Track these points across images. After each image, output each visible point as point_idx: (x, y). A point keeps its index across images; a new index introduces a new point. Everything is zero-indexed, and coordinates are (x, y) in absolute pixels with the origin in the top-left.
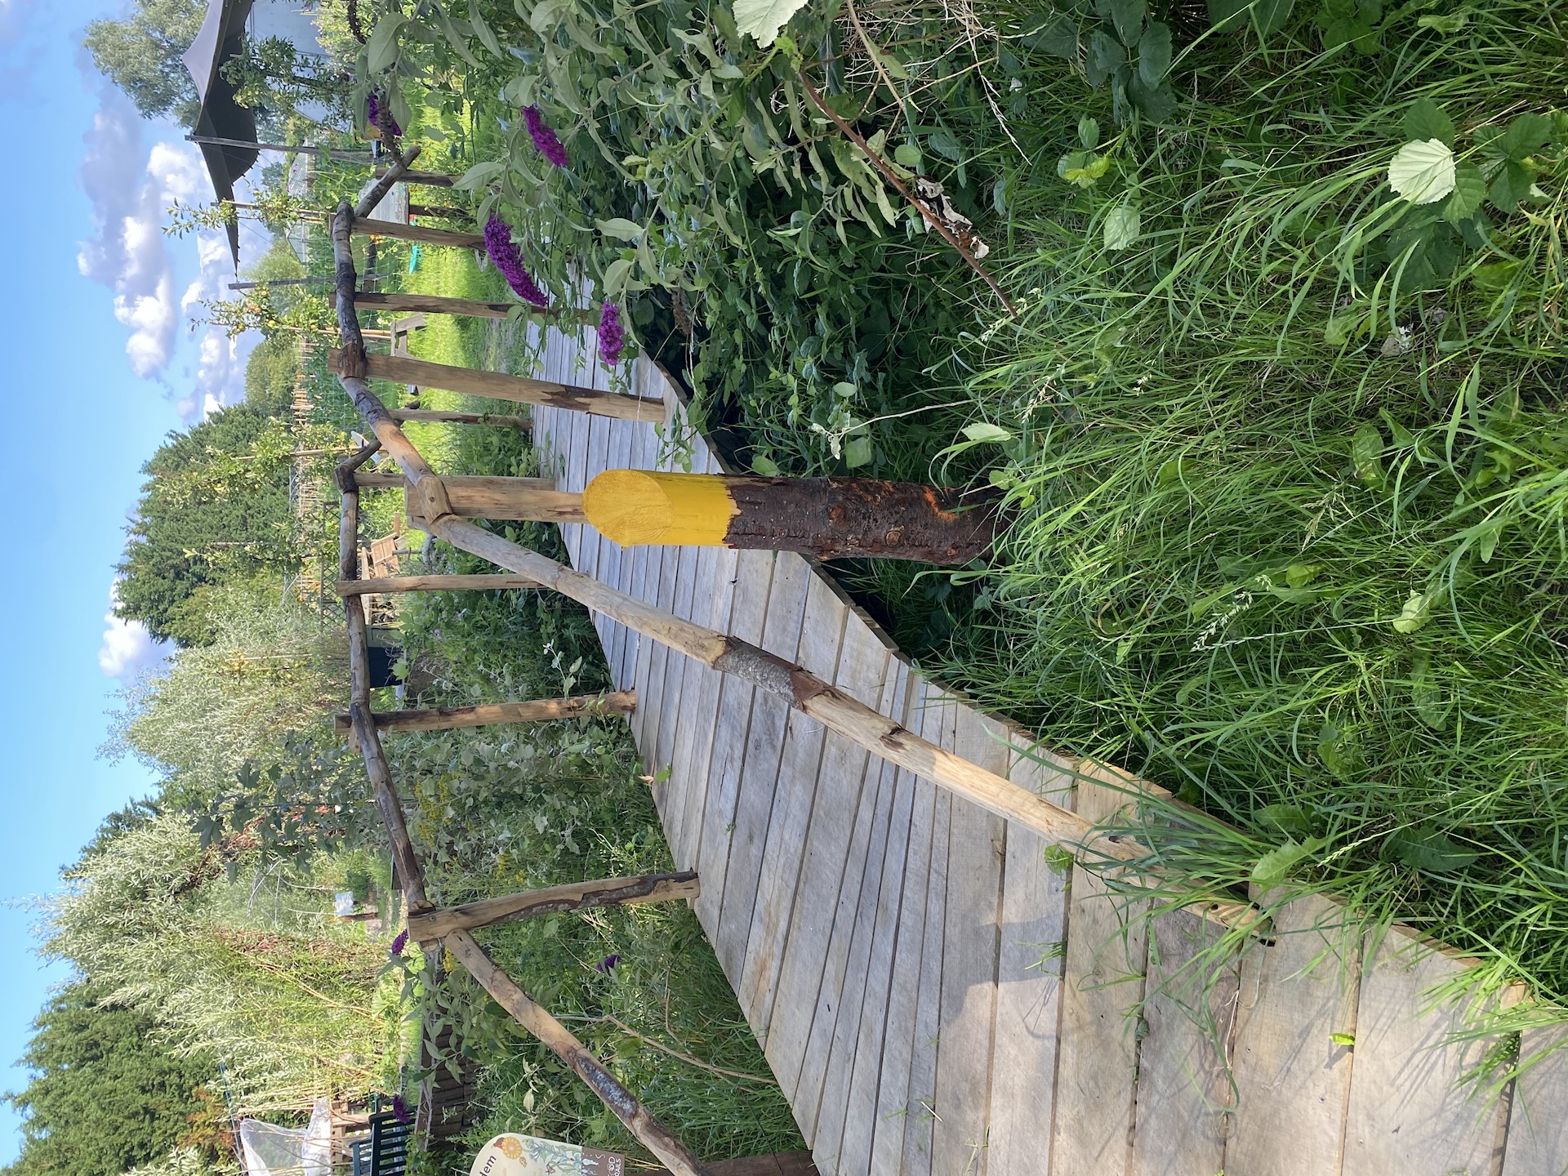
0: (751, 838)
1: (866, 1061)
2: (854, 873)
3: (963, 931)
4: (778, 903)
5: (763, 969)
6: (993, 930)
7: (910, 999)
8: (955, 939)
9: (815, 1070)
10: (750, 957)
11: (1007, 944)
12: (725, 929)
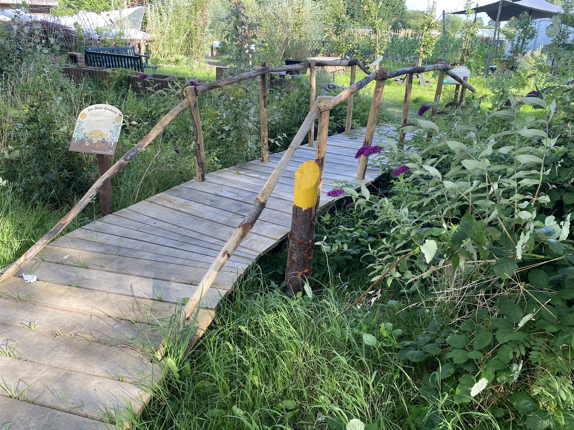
0: (212, 201)
1: (137, 234)
2: (195, 235)
3: (171, 269)
4: (190, 209)
5: (170, 202)
6: (169, 279)
7: (153, 250)
8: (169, 267)
9: (137, 217)
10: (175, 198)
11: (165, 283)
12: (184, 190)
